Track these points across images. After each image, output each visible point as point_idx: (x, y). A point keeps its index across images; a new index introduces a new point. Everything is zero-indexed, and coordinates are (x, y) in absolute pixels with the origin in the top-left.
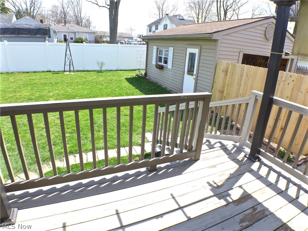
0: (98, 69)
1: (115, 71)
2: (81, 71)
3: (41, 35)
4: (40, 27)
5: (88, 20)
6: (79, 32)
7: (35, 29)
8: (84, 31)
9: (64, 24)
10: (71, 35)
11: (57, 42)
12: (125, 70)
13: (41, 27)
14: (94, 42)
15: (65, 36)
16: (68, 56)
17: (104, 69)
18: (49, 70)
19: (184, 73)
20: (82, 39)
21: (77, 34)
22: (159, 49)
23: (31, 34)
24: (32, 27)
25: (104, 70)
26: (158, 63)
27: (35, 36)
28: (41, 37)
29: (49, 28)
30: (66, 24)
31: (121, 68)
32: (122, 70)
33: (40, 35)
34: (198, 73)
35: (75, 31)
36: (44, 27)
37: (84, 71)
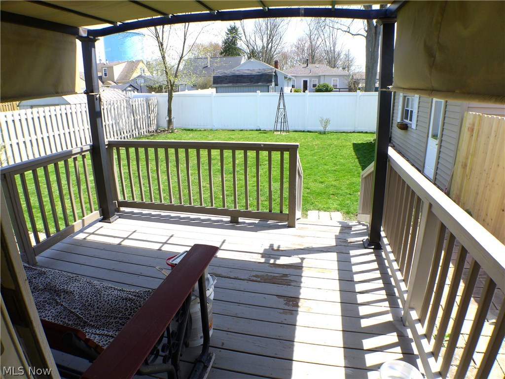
0: (321, 129)
1: (350, 132)
2: (301, 131)
3: (264, 83)
4: (264, 72)
5: (347, 56)
6: (325, 75)
7: (256, 75)
8: (333, 73)
9: (306, 65)
10: (313, 81)
11: (291, 92)
12: (366, 133)
13: (266, 72)
14: (347, 90)
15: (305, 82)
16: (282, 110)
17: (329, 128)
18: (258, 129)
19: (428, 136)
20: (328, 86)
21: (322, 79)
22: (407, 97)
23: (251, 82)
24: (254, 73)
25: (328, 132)
26: (404, 120)
27: (256, 84)
28: (264, 86)
29: (275, 72)
30: (309, 65)
31: (360, 129)
32: (362, 132)
33: (262, 82)
34: (442, 135)
35: (320, 74)
36: (269, 72)
37: (304, 131)
